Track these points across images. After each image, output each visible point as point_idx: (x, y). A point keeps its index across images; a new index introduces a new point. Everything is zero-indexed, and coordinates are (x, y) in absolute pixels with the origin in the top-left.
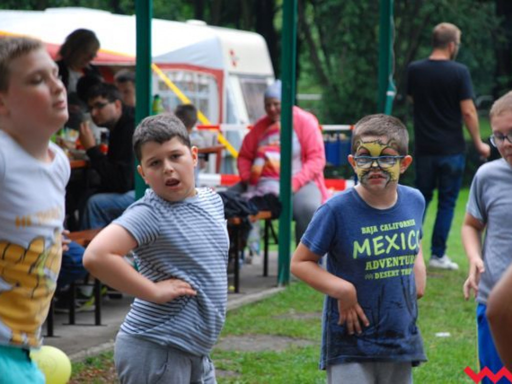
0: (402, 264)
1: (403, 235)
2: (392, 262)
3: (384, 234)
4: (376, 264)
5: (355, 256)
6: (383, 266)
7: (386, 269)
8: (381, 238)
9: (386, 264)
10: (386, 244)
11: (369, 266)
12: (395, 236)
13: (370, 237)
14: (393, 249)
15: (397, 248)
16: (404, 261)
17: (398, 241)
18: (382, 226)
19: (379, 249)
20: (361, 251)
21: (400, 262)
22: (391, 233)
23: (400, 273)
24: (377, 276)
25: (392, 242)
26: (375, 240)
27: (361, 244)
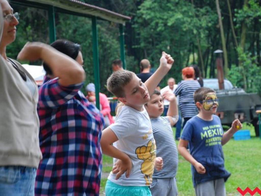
0: (218, 140)
1: (218, 130)
2: (215, 139)
3: (211, 129)
4: (210, 140)
5: (202, 138)
6: (212, 141)
7: (213, 142)
8: (210, 131)
9: (213, 140)
10: (212, 133)
11: (207, 141)
12: (215, 130)
13: (207, 131)
14: (215, 135)
15: (216, 134)
16: (219, 139)
17: (216, 132)
18: (210, 127)
19: (210, 135)
20: (204, 136)
21: (217, 139)
22: (213, 129)
23: (218, 143)
24: (210, 144)
25: (214, 132)
26: (209, 132)
27: (204, 133)
